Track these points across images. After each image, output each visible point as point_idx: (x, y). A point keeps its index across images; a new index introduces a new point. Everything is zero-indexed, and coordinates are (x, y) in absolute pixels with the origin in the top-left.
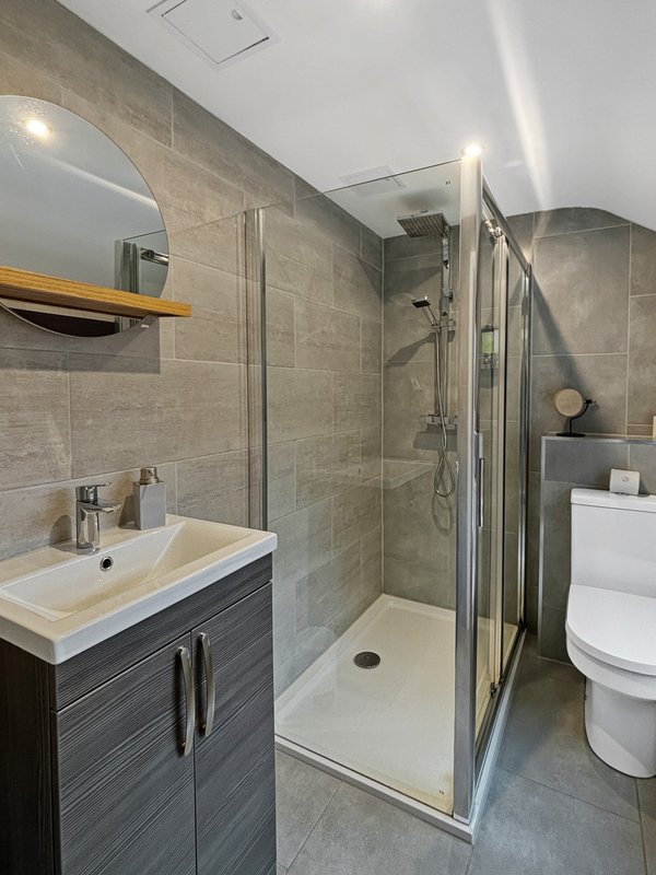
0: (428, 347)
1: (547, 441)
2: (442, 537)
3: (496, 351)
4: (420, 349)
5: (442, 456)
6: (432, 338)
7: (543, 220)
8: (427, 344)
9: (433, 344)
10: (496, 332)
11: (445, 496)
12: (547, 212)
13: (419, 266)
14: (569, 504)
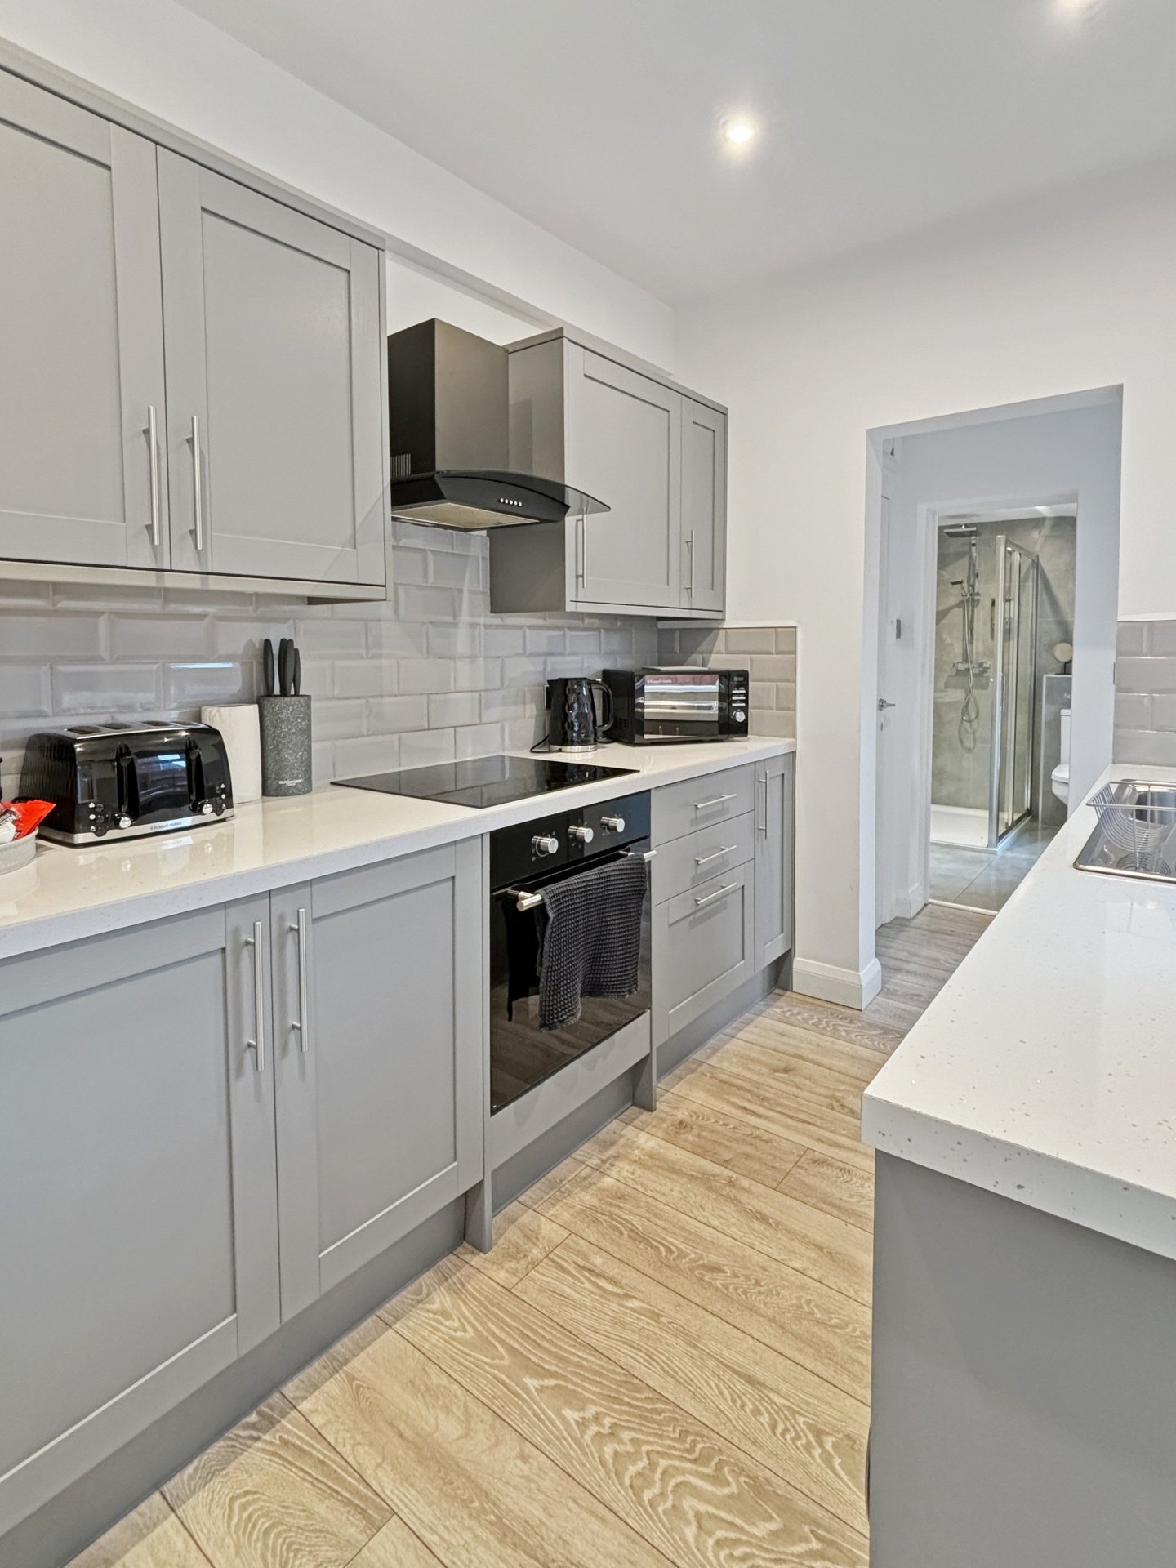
0: (958, 611)
1: (1047, 678)
2: (967, 755)
3: (1012, 615)
4: (952, 612)
5: (969, 692)
6: (961, 604)
7: (1048, 524)
8: (956, 610)
9: (961, 610)
10: (1012, 602)
11: (970, 721)
12: (1050, 518)
13: (951, 550)
14: (1060, 716)
